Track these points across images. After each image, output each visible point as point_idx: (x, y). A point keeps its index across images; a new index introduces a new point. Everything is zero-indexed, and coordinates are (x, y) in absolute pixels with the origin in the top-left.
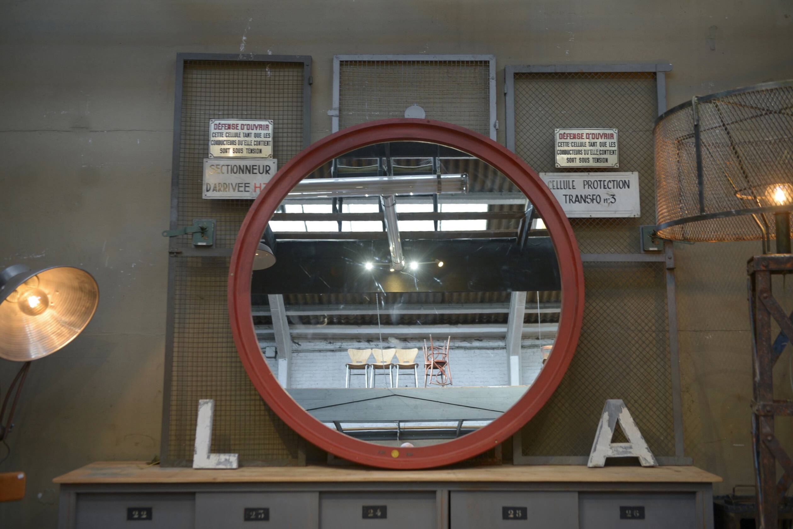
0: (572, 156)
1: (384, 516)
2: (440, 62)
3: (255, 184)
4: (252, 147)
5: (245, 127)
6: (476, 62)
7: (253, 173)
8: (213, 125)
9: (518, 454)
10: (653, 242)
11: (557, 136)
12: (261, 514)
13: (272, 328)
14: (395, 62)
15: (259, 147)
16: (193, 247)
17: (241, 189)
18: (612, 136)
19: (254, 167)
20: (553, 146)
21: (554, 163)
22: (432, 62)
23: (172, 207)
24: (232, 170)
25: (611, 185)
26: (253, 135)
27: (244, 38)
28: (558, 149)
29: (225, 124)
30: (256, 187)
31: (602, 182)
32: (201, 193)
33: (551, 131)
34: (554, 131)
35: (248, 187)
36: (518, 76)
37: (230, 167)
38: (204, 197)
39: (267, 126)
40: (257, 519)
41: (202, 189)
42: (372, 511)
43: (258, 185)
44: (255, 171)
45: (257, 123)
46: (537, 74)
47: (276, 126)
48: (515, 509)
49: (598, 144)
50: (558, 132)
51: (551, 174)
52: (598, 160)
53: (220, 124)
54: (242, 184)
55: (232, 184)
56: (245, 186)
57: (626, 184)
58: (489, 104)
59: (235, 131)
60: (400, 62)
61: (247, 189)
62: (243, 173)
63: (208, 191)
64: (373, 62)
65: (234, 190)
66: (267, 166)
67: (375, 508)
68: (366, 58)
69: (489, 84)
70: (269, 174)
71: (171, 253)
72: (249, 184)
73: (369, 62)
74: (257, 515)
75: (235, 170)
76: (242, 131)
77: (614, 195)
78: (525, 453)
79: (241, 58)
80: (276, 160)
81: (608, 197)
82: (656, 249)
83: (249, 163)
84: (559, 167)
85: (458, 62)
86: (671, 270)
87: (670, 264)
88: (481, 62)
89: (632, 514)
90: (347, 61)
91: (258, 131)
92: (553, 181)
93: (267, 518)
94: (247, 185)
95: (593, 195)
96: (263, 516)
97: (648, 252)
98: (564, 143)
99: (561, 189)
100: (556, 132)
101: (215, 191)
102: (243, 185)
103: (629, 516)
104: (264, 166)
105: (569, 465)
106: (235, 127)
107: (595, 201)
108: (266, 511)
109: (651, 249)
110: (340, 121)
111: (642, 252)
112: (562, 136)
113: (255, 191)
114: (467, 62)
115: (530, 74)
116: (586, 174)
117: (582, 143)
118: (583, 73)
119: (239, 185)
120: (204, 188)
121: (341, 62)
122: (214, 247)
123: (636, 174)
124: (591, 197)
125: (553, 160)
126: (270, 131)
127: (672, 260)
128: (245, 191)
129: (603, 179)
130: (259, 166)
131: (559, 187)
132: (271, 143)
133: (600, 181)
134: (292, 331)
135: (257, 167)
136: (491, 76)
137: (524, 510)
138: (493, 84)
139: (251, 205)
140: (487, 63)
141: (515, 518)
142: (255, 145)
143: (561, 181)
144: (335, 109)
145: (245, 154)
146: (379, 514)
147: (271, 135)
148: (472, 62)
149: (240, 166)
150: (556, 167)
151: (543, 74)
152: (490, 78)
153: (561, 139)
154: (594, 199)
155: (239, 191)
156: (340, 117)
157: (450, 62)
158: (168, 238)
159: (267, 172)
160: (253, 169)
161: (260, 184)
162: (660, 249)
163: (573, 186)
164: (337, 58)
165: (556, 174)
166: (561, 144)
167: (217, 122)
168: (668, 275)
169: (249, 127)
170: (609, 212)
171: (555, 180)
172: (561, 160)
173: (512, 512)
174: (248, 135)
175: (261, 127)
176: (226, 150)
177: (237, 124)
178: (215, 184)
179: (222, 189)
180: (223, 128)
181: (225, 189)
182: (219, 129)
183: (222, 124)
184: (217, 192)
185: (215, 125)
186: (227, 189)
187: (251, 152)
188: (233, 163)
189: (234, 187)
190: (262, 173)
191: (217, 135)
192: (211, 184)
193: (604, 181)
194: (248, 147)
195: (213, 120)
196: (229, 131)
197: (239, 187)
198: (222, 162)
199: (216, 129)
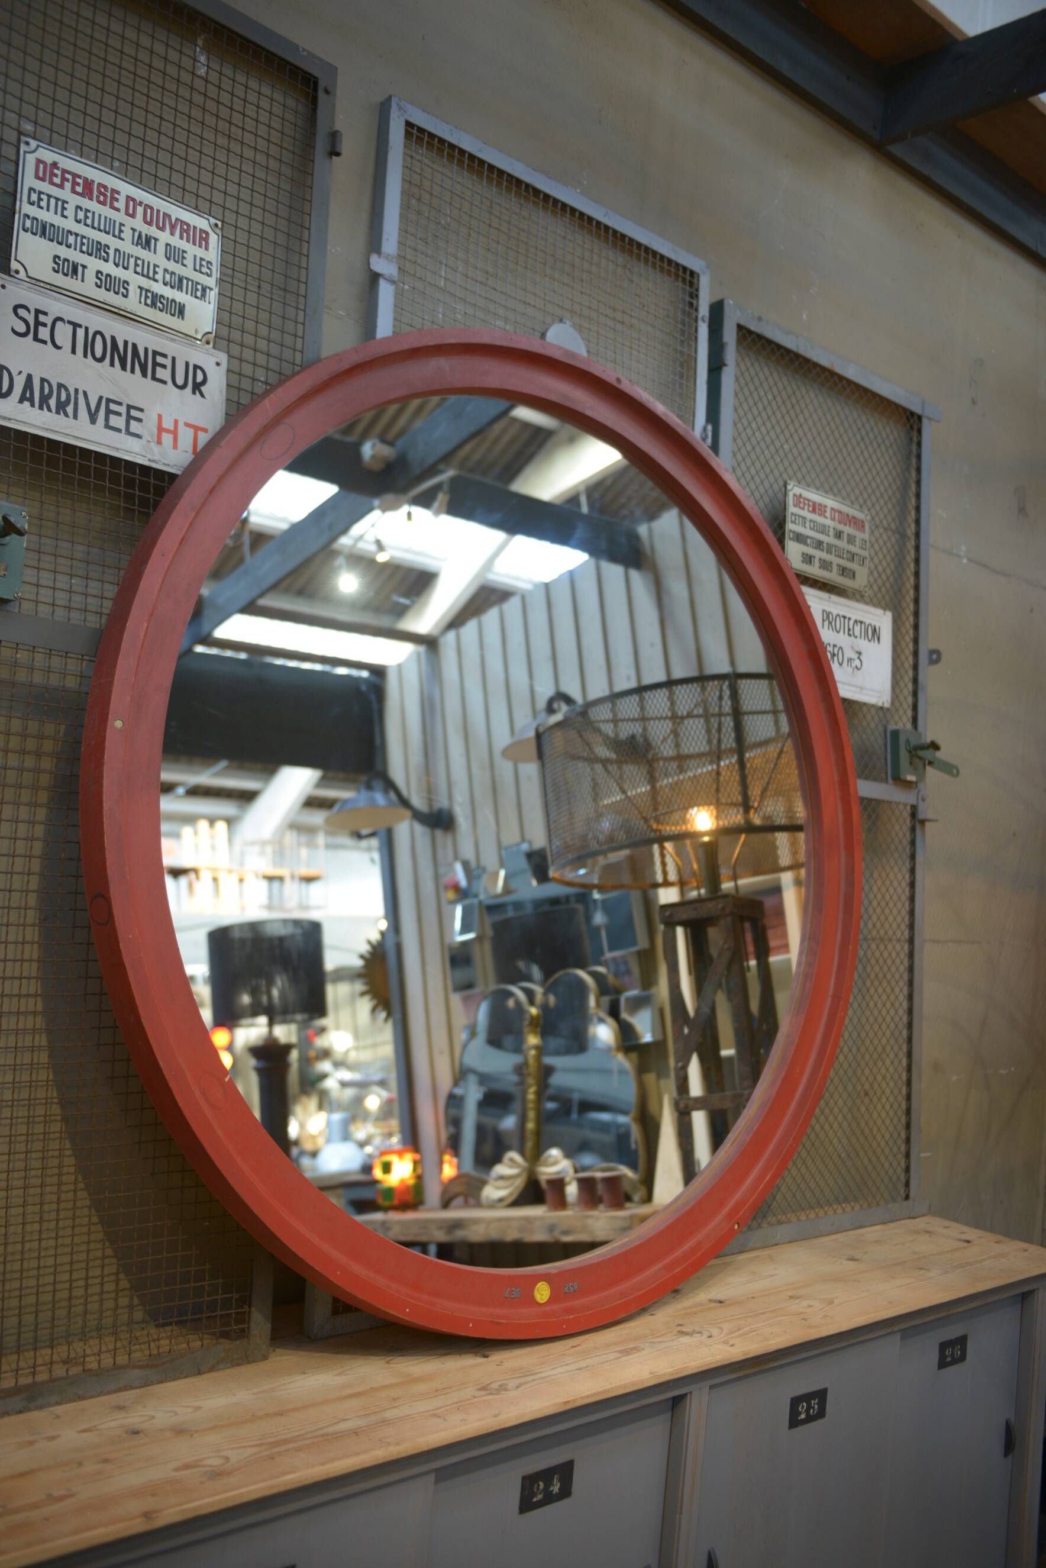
0: (811, 551)
2: (616, 233)
3: (160, 417)
4: (159, 288)
5: (140, 210)
6: (678, 266)
7: (153, 378)
8: (31, 160)
10: (909, 764)
11: (790, 498)
14: (528, 187)
15: (179, 296)
17: (114, 421)
18: (862, 525)
19: (159, 359)
20: (783, 520)
22: (599, 224)
24: (89, 347)
25: (857, 630)
26: (161, 248)
28: (790, 526)
29: (75, 176)
30: (161, 429)
31: (846, 621)
33: (782, 482)
34: (786, 484)
35: (140, 420)
36: (743, 335)
37: (80, 333)
39: (205, 237)
43: (168, 424)
44: (160, 373)
45: (175, 212)
46: (771, 343)
47: (230, 246)
48: (807, 1400)
49: (845, 536)
50: (793, 489)
52: (843, 571)
53: (55, 165)
54: (120, 404)
55: (85, 393)
56: (129, 417)
57: (875, 634)
58: (695, 380)
59: (106, 211)
60: (537, 192)
61: (134, 426)
62: (124, 367)
63: (2, 395)
64: (483, 163)
65: (93, 420)
66: (196, 367)
68: (469, 144)
69: (696, 331)
70: (202, 395)
72: (141, 410)
73: (472, 157)
75: (99, 351)
76: (129, 222)
77: (860, 654)
80: (223, 358)
81: (853, 655)
82: (913, 778)
83: (145, 339)
85: (648, 250)
86: (922, 823)
87: (922, 811)
88: (684, 269)
89: (952, 1355)
90: (421, 130)
91: (176, 241)
94: (133, 413)
95: (835, 646)
97: (899, 781)
98: (799, 516)
100: (788, 487)
101: (27, 404)
102: (123, 410)
103: (950, 1359)
104: (187, 364)
106: (108, 197)
107: (836, 659)
109: (908, 778)
110: (398, 298)
112: (797, 501)
113: (159, 442)
114: (663, 258)
115: (761, 338)
116: (827, 595)
117: (824, 526)
119: (108, 406)
121: (409, 124)
122: (16, 608)
123: (889, 615)
124: (831, 650)
126: (213, 255)
128: (128, 432)
129: (847, 615)
130: (174, 359)
132: (213, 295)
133: (844, 617)
135: (168, 362)
136: (700, 312)
137: (822, 1399)
138: (704, 333)
140: (693, 277)
141: (808, 1420)
142: (165, 283)
144: (388, 258)
145: (133, 303)
147: (214, 268)
148: (671, 262)
149: (114, 340)
151: (780, 347)
152: (699, 315)
153: (796, 506)
154: (835, 655)
155: (107, 426)
156: (399, 286)
157: (632, 241)
159: (197, 387)
160: (155, 364)
161: (176, 422)
164: (400, 108)
166: (795, 518)
167: (47, 155)
168: (920, 833)
169: (152, 217)
170: (853, 689)
172: (794, 554)
174: (147, 242)
175: (187, 231)
176: (74, 270)
177: (114, 191)
178: (29, 378)
179: (53, 402)
180: (68, 185)
181: (61, 407)
182: (52, 183)
183: (64, 171)
184: (36, 411)
185: (39, 161)
186: (70, 409)
187: (154, 305)
188: (96, 321)
189: (93, 407)
190: (183, 387)
191: (44, 204)
192: (14, 373)
193: (849, 619)
194: (145, 283)
195: (33, 144)
196: (85, 203)
197: (109, 411)
198: (56, 307)
199: (43, 180)
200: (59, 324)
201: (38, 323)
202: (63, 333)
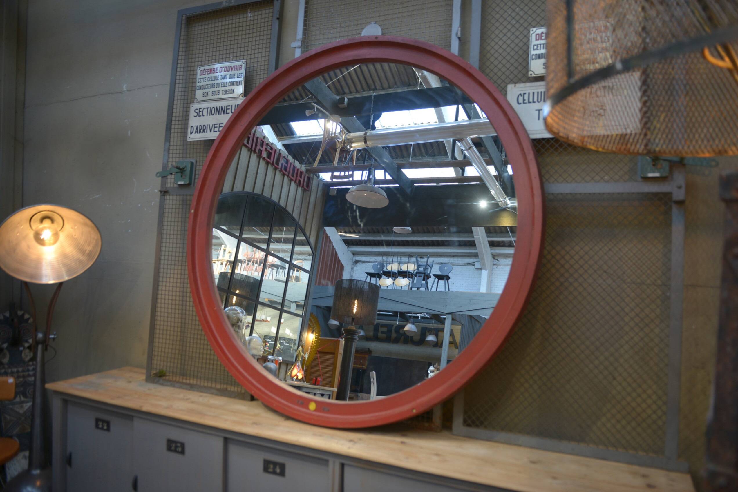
1: (282, 474)
4: (227, 88)
5: (223, 69)
7: (227, 113)
8: (199, 72)
9: (458, 422)
10: (654, 165)
11: (533, 38)
12: (178, 447)
13: (476, 249)
15: (232, 87)
16: (177, 186)
17: (216, 129)
19: (228, 107)
20: (527, 52)
21: (528, 71)
23: (164, 151)
24: (211, 112)
26: (228, 77)
28: (532, 53)
29: (208, 70)
32: (186, 137)
33: (525, 32)
34: (529, 32)
37: (209, 109)
38: (188, 140)
39: (241, 67)
40: (175, 451)
41: (187, 132)
42: (272, 466)
44: (228, 111)
45: (233, 64)
47: (248, 65)
50: (535, 32)
51: (522, 85)
53: (204, 70)
54: (217, 124)
55: (209, 125)
56: (219, 127)
59: (215, 75)
62: (219, 114)
63: (191, 133)
65: (211, 131)
67: (275, 464)
71: (161, 192)
72: (222, 124)
75: (213, 112)
76: (220, 74)
78: (467, 423)
79: (224, 5)
82: (657, 175)
83: (224, 104)
84: (533, 75)
86: (680, 203)
87: (679, 195)
91: (233, 73)
92: (524, 94)
93: (183, 452)
96: (180, 449)
97: (646, 179)
98: (540, 45)
99: (534, 102)
100: (531, 32)
101: (196, 133)
104: (235, 105)
105: (519, 445)
106: (215, 70)
108: (183, 446)
109: (650, 175)
110: (303, 52)
111: (640, 179)
112: (540, 37)
119: (214, 126)
120: (189, 131)
122: (192, 185)
125: (526, 67)
126: (243, 71)
127: (683, 191)
128: (219, 131)
130: (232, 106)
131: (531, 100)
132: (243, 83)
134: (492, 251)
135: (230, 107)
142: (229, 86)
143: (533, 93)
144: (298, 41)
145: (221, 96)
146: (278, 470)
147: (243, 75)
149: (217, 108)
150: (530, 76)
153: (538, 40)
155: (214, 131)
156: (303, 47)
158: (160, 178)
160: (227, 109)
162: (665, 175)
165: (528, 84)
166: (537, 47)
167: (202, 68)
168: (675, 210)
169: (226, 69)
171: (527, 92)
172: (536, 67)
174: (225, 77)
175: (235, 68)
176: (207, 94)
177: (217, 68)
178: (197, 126)
179: (202, 131)
180: (207, 73)
182: (203, 75)
183: (206, 70)
184: (198, 134)
185: (201, 71)
186: (205, 131)
187: (226, 93)
188: (212, 105)
189: (211, 128)
191: (201, 81)
192: (194, 126)
194: (223, 88)
195: (200, 67)
196: (210, 75)
198: (203, 106)
199: (201, 75)
200: (204, 110)
201: (200, 112)
202: (205, 112)
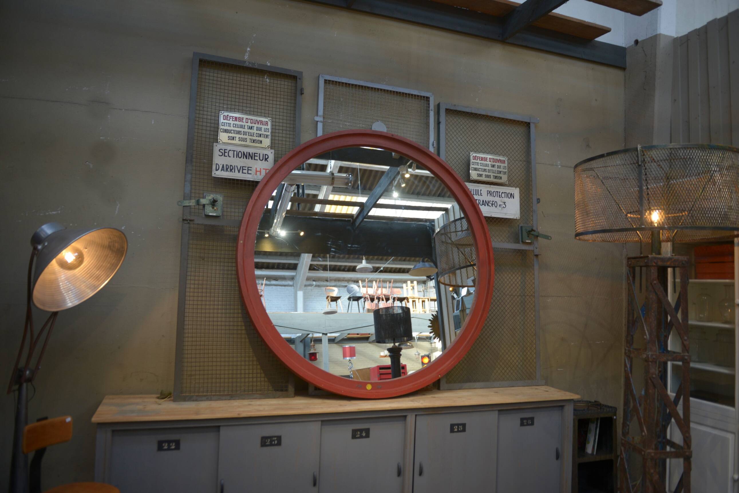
0: (481, 173)
1: (367, 436)
2: (397, 92)
3: (256, 168)
4: (254, 138)
5: (249, 121)
6: (421, 96)
7: (254, 159)
8: (222, 116)
9: (443, 383)
10: (528, 236)
11: (472, 158)
12: (274, 441)
14: (365, 87)
15: (260, 139)
16: (204, 216)
17: (244, 171)
18: (504, 162)
19: (256, 155)
20: (469, 165)
22: (391, 91)
23: (185, 181)
24: (238, 155)
25: (503, 195)
26: (255, 128)
27: (248, 49)
28: (472, 166)
29: (233, 117)
30: (256, 171)
31: (498, 193)
32: (211, 172)
33: (467, 153)
34: (469, 153)
35: (251, 170)
36: (448, 111)
37: (235, 152)
38: (213, 175)
39: (267, 123)
40: (271, 445)
41: (212, 168)
42: (359, 433)
43: (258, 169)
44: (256, 158)
45: (259, 119)
46: (460, 111)
47: (274, 123)
48: (458, 425)
49: (496, 166)
50: (473, 154)
51: (470, 184)
52: (496, 177)
53: (228, 116)
54: (246, 167)
55: (237, 166)
56: (248, 170)
57: (512, 196)
58: (429, 128)
59: (241, 123)
60: (368, 88)
61: (250, 172)
62: (246, 158)
63: (217, 170)
64: (349, 84)
65: (239, 172)
66: (265, 155)
67: (361, 431)
68: (344, 80)
69: (429, 114)
70: (267, 161)
71: (184, 220)
72: (251, 167)
73: (346, 84)
74: (271, 441)
75: (240, 156)
76: (247, 124)
77: (505, 203)
79: (247, 64)
80: (273, 151)
81: (502, 203)
82: (529, 241)
83: (251, 151)
84: (472, 179)
85: (409, 94)
86: (537, 256)
87: (536, 252)
88: (424, 97)
89: (527, 422)
90: (329, 81)
91: (259, 126)
93: (279, 444)
94: (249, 169)
95: (493, 201)
96: (276, 442)
97: (524, 243)
100: (471, 154)
101: (223, 171)
102: (246, 168)
103: (525, 424)
104: (263, 154)
106: (241, 120)
107: (494, 205)
108: (279, 438)
109: (527, 241)
110: (323, 126)
111: (521, 242)
112: (475, 158)
113: (256, 174)
114: (415, 95)
115: (456, 111)
116: (489, 186)
117: (486, 164)
118: (487, 116)
119: (243, 168)
120: (214, 167)
121: (325, 80)
122: (222, 218)
123: (518, 189)
124: (492, 202)
125: (468, 175)
126: (269, 127)
127: (538, 249)
128: (248, 173)
129: (499, 191)
130: (260, 154)
131: (476, 193)
132: (270, 137)
133: (497, 192)
135: (258, 155)
136: (431, 108)
137: (464, 425)
138: (432, 114)
139: (256, 186)
140: (428, 99)
141: (458, 431)
142: (256, 137)
143: (473, 190)
144: (320, 116)
145: (248, 143)
146: (364, 434)
147: (270, 130)
148: (418, 96)
149: (244, 152)
151: (464, 112)
152: (430, 109)
153: (474, 160)
154: (493, 204)
155: (243, 173)
156: (324, 123)
157: (403, 93)
158: (181, 207)
159: (266, 159)
160: (255, 156)
161: (261, 169)
162: (531, 242)
163: (481, 194)
164: (322, 77)
166: (474, 163)
167: (226, 114)
168: (535, 259)
169: (253, 121)
170: (502, 214)
172: (474, 175)
173: (457, 427)
174: (251, 128)
175: (261, 122)
176: (233, 138)
177: (242, 118)
178: (223, 165)
179: (229, 170)
180: (231, 120)
181: (231, 170)
182: (227, 120)
183: (230, 116)
184: (225, 172)
185: (224, 116)
186: (233, 170)
187: (254, 142)
188: (239, 149)
189: (239, 169)
190: (262, 160)
191: (225, 125)
192: (219, 165)
193: (499, 192)
194: (251, 137)
195: (223, 112)
196: (235, 122)
197: (243, 169)
198: (229, 148)
199: (225, 120)
200: (230, 151)
201: (225, 152)
202: (231, 153)
